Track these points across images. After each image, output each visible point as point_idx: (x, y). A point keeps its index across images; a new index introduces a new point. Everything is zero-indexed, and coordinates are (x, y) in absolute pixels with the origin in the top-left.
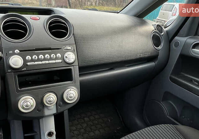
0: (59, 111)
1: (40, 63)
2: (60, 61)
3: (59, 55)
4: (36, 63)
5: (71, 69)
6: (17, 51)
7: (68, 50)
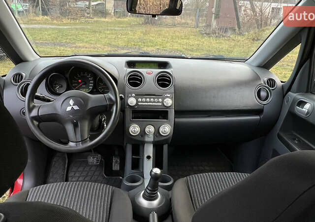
0: (155, 140)
1: (147, 104)
2: (161, 104)
3: (160, 100)
4: (144, 104)
5: (167, 111)
6: (134, 95)
7: (167, 97)
